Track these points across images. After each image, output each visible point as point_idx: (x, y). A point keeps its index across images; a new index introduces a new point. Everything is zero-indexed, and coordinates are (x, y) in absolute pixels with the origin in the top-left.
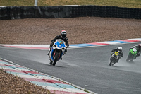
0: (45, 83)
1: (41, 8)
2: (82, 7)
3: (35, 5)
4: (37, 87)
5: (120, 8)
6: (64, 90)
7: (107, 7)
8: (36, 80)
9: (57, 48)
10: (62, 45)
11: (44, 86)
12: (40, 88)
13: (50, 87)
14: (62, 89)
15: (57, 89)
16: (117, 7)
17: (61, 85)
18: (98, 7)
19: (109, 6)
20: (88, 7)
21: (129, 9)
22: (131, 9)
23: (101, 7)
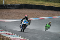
0: (7, 35)
1: (5, 5)
2: (22, 5)
3: (3, 4)
4: (4, 37)
5: (37, 5)
6: (15, 38)
7: (32, 5)
8: (3, 34)
9: (24, 23)
10: (26, 22)
11: (6, 36)
12: (5, 37)
13: (9, 36)
14: (14, 37)
15: (12, 37)
16: (35, 5)
17: (13, 35)
18: (28, 5)
19: (32, 4)
20: (24, 5)
21: (40, 6)
22: (41, 6)
23: (29, 5)
